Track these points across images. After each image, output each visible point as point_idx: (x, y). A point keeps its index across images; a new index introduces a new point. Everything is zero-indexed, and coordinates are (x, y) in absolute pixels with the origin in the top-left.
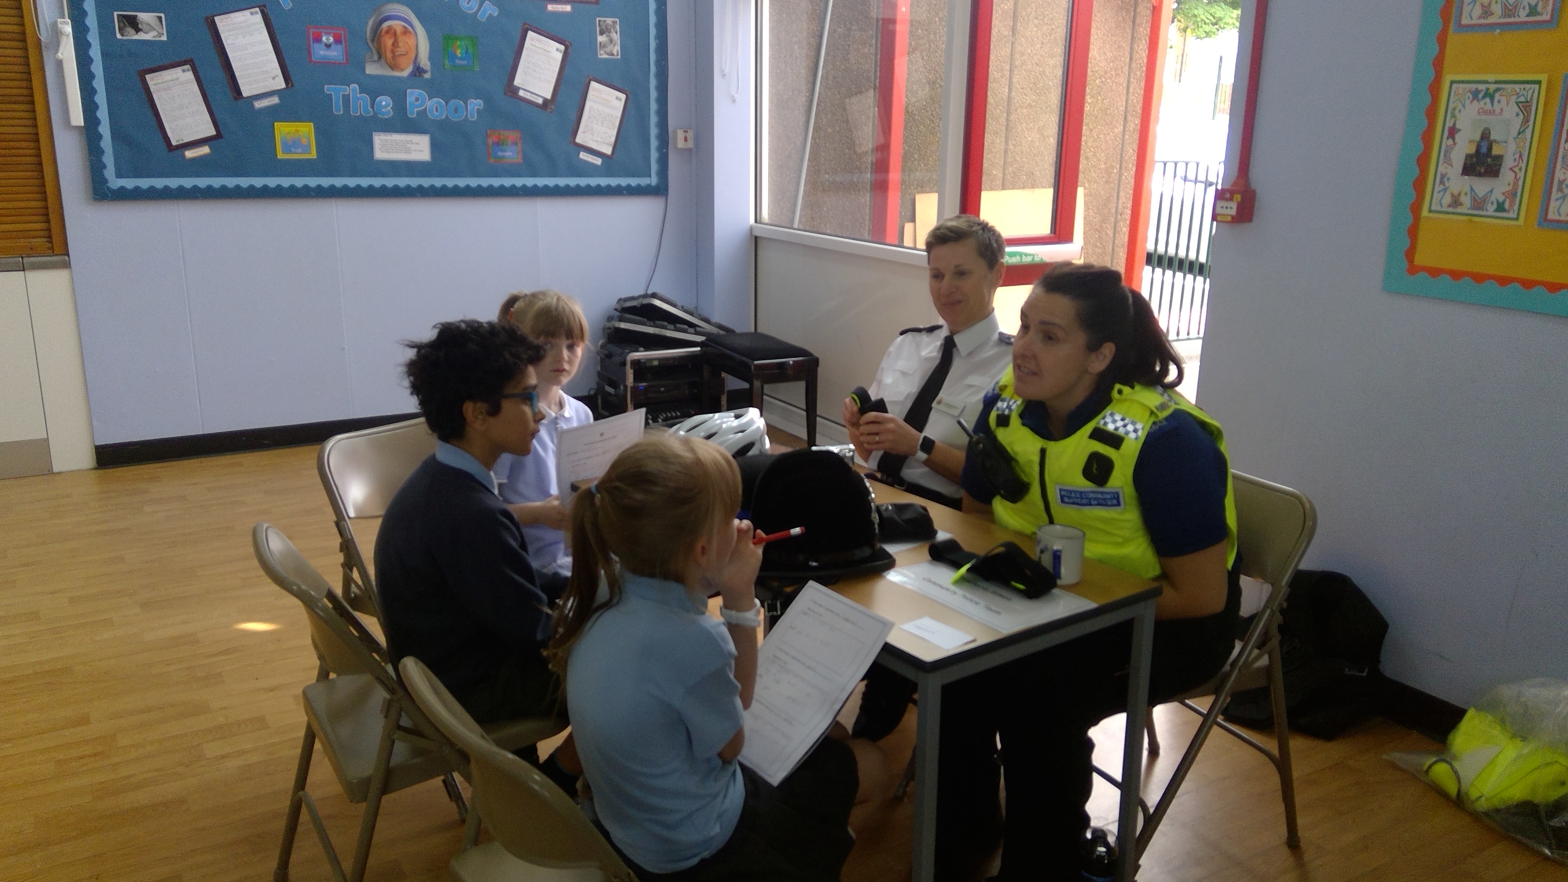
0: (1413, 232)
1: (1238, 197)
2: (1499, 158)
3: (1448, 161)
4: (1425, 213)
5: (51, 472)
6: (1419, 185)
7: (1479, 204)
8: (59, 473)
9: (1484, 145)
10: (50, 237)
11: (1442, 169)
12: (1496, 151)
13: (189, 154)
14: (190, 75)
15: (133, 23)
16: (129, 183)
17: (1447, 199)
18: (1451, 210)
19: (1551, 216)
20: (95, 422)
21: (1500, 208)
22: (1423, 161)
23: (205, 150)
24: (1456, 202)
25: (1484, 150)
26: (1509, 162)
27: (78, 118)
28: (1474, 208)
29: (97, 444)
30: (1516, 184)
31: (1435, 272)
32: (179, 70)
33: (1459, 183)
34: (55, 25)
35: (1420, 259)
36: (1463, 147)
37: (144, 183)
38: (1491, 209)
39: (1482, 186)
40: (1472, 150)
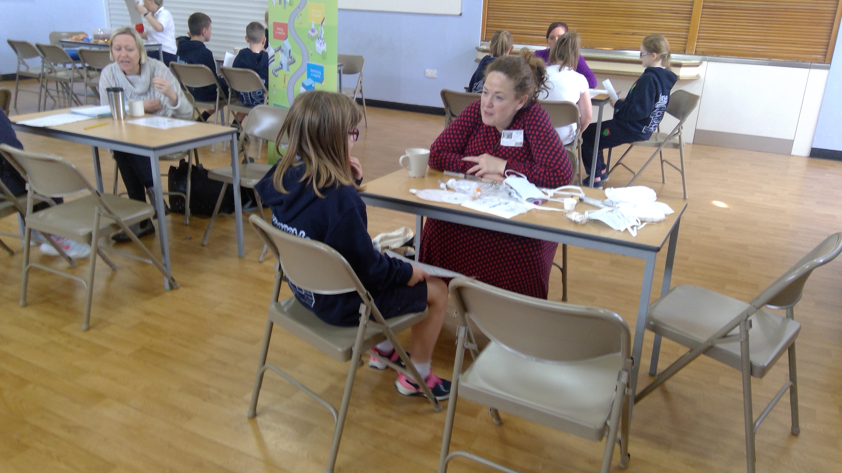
5: (791, 155)
8: (793, 156)
10: (825, 55)
20: (815, 137)
29: (814, 147)
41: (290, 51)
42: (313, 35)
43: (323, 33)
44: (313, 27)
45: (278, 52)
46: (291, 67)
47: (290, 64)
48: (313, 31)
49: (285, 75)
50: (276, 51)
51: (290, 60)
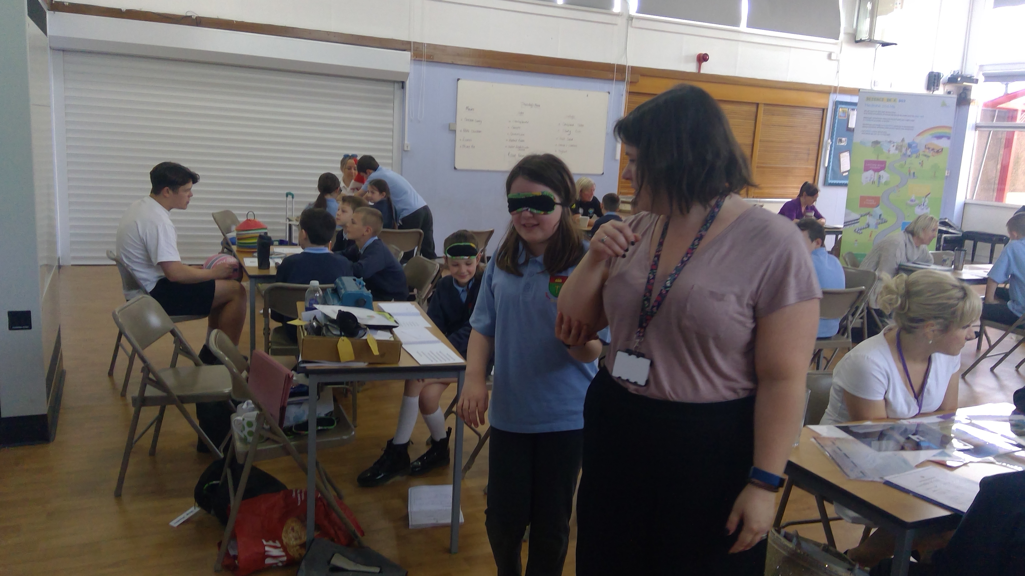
13: (844, 174)
14: (848, 154)
15: (841, 141)
16: (832, 182)
23: (847, 173)
27: (826, 165)
32: (847, 153)
34: (827, 142)
37: (835, 182)
41: (880, 215)
42: (912, 203)
43: (927, 202)
44: (913, 198)
45: (865, 216)
46: (879, 226)
47: (878, 224)
48: (912, 201)
49: (872, 232)
50: (861, 216)
51: (880, 221)
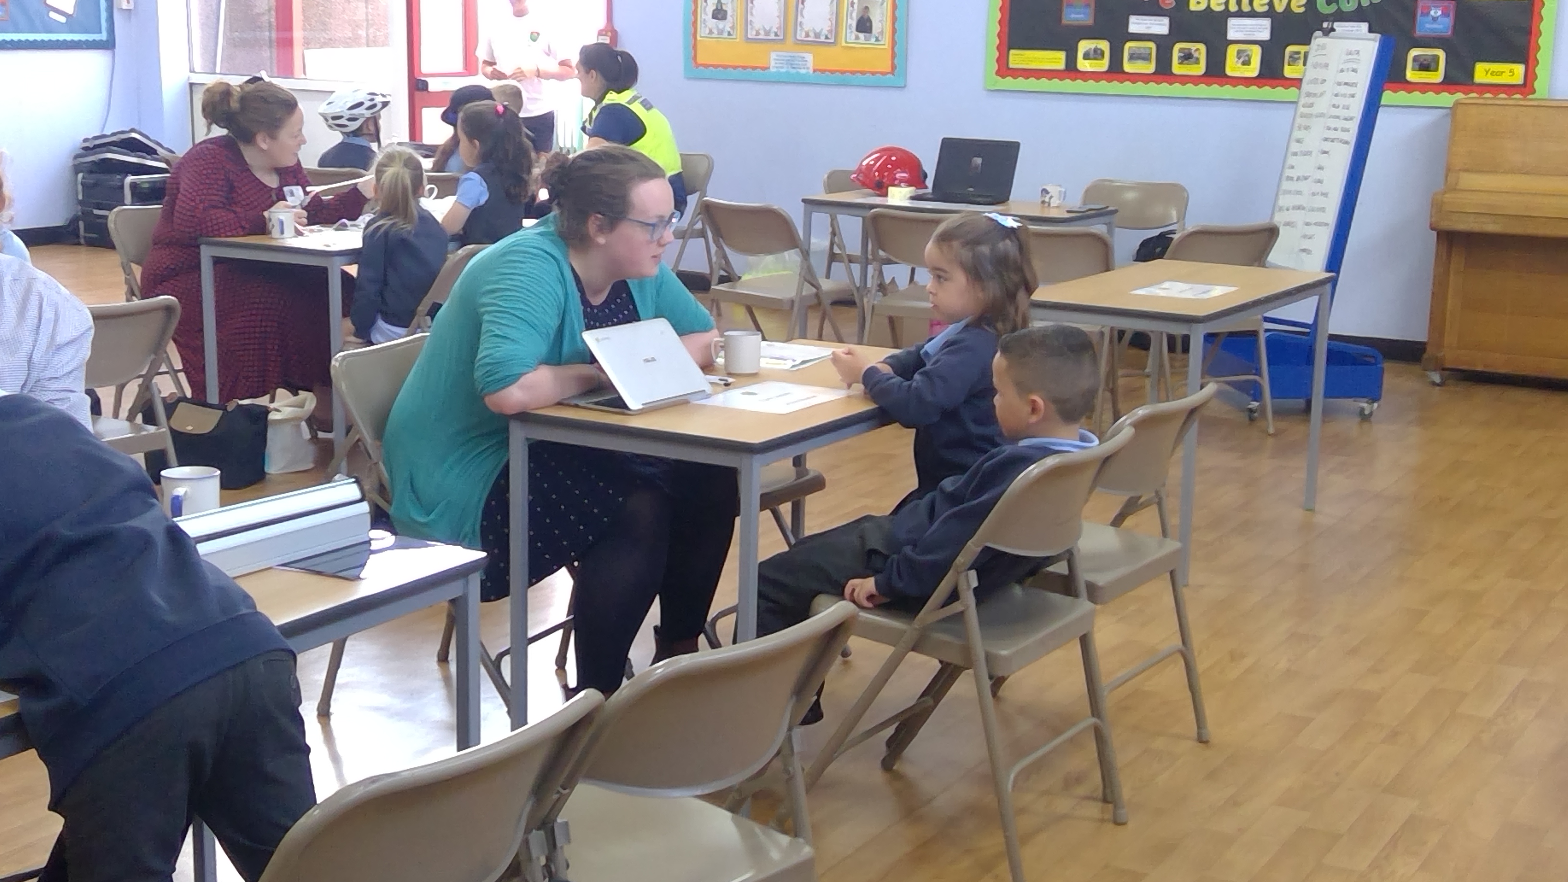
0: (695, 47)
1: (609, 34)
2: (726, 12)
3: (706, 14)
4: (699, 38)
6: (695, 23)
7: (721, 32)
9: (719, 5)
11: (703, 16)
12: (724, 8)
17: (707, 31)
18: (709, 36)
19: (749, 36)
21: (729, 34)
22: (695, 13)
24: (711, 32)
25: (719, 8)
26: (729, 13)
28: (718, 34)
30: (734, 23)
31: (706, 66)
33: (712, 23)
35: (700, 60)
36: (711, 8)
38: (725, 35)
39: (721, 24)
40: (715, 7)
